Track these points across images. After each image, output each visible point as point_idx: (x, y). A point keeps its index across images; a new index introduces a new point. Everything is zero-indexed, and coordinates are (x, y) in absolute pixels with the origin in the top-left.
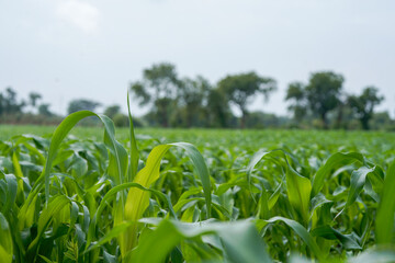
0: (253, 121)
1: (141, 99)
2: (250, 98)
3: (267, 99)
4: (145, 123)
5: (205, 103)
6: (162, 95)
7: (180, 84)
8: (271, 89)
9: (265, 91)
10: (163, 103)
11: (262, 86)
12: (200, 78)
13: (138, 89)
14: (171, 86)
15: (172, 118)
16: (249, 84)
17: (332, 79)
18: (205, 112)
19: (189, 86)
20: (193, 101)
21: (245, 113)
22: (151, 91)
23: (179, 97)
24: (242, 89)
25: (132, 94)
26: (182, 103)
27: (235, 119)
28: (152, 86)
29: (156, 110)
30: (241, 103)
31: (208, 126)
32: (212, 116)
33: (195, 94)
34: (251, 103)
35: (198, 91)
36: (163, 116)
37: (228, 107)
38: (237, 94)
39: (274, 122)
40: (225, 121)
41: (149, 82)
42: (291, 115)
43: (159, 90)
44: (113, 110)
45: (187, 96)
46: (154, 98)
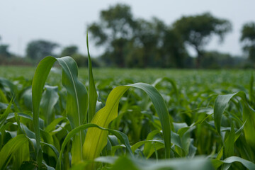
0: (210, 61)
1: (98, 39)
2: (206, 39)
3: (222, 40)
4: (102, 64)
5: (160, 44)
6: (119, 35)
7: (134, 25)
8: (226, 31)
9: (220, 33)
10: (119, 44)
11: (218, 27)
12: (155, 19)
13: (95, 30)
14: (127, 27)
15: (128, 58)
16: (204, 25)
18: (161, 52)
19: (144, 26)
20: (149, 41)
21: (201, 54)
22: (108, 32)
23: (135, 37)
24: (197, 30)
25: (90, 35)
26: (139, 44)
27: (190, 59)
28: (109, 26)
29: (112, 50)
30: (196, 44)
31: (163, 66)
32: (168, 57)
33: (150, 35)
34: (206, 43)
35: (154, 32)
36: (119, 56)
37: (184, 48)
38: (193, 34)
39: (227, 62)
40: (181, 62)
41: (106, 24)
42: (246, 55)
43: (115, 31)
44: (71, 51)
45: (143, 38)
46: (110, 38)
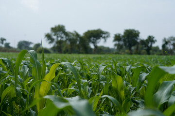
0: (100, 50)
1: (50, 41)
2: (98, 41)
3: (105, 41)
4: (52, 51)
5: (78, 43)
6: (59, 39)
7: (66, 34)
8: (107, 37)
9: (104, 38)
10: (59, 42)
11: (103, 35)
12: (75, 32)
13: (48, 36)
14: (63, 35)
15: (64, 49)
16: (97, 34)
17: (134, 32)
18: (78, 46)
19: (70, 35)
20: (73, 42)
21: (96, 47)
22: (55, 37)
23: (67, 40)
24: (94, 37)
25: (46, 38)
26: (68, 43)
27: (91, 49)
28: (55, 35)
29: (56, 45)
30: (94, 43)
31: (79, 53)
32: (81, 48)
33: (73, 39)
35: (75, 38)
36: (59, 48)
37: (88, 44)
38: (92, 38)
39: (108, 51)
40: (87, 51)
41: (53, 34)
42: (116, 48)
43: (58, 37)
44: (38, 45)
45: (70, 40)
46: (56, 40)
